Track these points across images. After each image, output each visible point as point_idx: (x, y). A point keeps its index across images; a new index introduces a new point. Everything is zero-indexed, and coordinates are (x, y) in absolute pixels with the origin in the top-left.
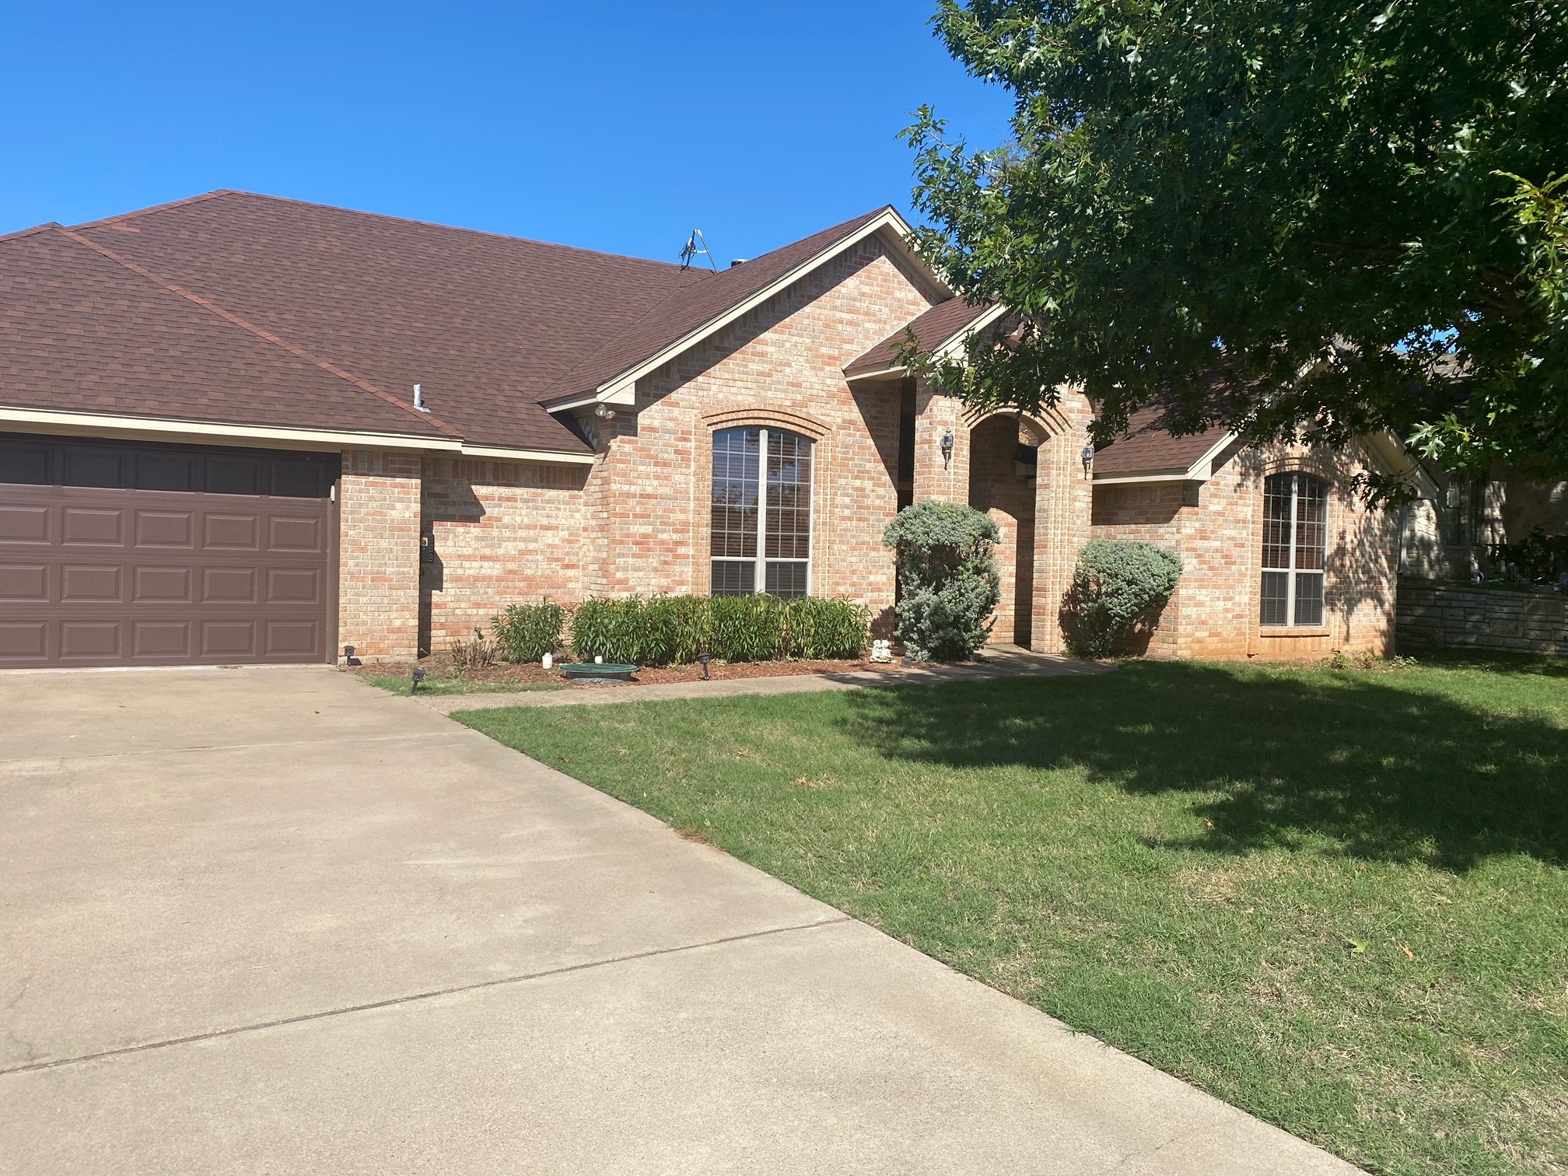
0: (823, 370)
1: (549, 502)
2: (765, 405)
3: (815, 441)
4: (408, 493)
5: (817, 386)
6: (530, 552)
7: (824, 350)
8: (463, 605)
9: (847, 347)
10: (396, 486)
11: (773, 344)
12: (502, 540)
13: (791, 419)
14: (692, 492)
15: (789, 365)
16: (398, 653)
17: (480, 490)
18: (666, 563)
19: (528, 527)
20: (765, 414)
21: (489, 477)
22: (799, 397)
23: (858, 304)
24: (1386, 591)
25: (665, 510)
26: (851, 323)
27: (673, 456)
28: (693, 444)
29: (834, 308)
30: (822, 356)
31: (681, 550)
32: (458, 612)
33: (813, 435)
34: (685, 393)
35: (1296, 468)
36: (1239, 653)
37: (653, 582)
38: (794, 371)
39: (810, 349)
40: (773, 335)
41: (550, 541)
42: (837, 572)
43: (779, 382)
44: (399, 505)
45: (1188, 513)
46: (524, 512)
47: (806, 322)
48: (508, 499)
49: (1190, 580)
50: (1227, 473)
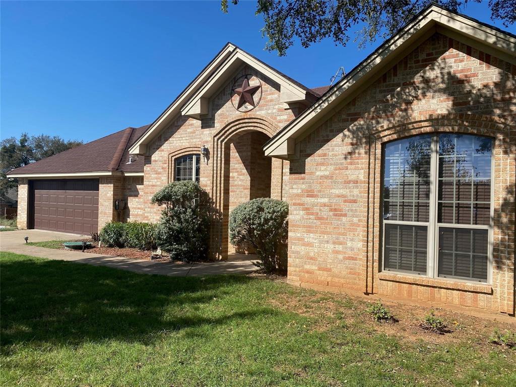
4: (111, 189)
10: (109, 186)
17: (138, 187)
21: (140, 182)
27: (162, 170)
44: (109, 192)
49: (298, 226)
50: (336, 146)
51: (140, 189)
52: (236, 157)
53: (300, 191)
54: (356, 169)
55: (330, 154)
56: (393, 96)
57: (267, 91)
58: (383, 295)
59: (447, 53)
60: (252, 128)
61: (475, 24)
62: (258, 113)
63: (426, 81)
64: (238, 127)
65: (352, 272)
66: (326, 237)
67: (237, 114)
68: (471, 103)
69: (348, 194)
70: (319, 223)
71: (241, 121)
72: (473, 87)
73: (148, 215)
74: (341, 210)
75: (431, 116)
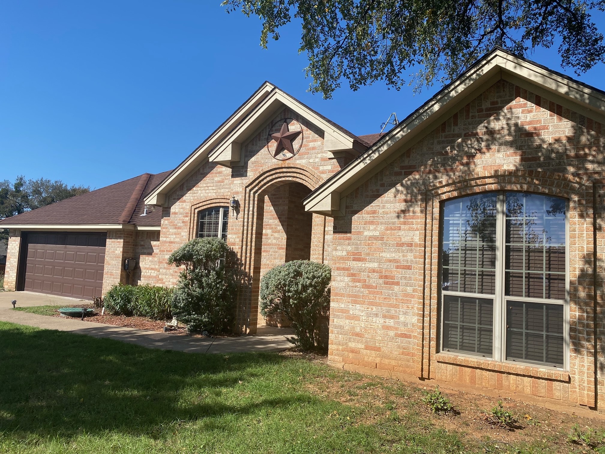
2: (217, 196)
4: (120, 245)
10: (118, 242)
17: (152, 243)
20: (218, 201)
27: (182, 224)
34: (188, 196)
44: (118, 249)
49: (342, 295)
50: (387, 202)
51: (155, 246)
52: (271, 211)
53: (344, 253)
54: (410, 229)
55: (381, 211)
56: (453, 148)
57: (308, 137)
58: (441, 380)
59: (514, 103)
60: (290, 179)
61: (544, 72)
62: (298, 162)
63: (491, 132)
64: (274, 177)
65: (406, 352)
66: (374, 309)
67: (273, 163)
68: (542, 159)
69: (401, 258)
70: (367, 292)
71: (278, 171)
72: (543, 141)
73: (164, 277)
74: (393, 278)
75: (496, 171)
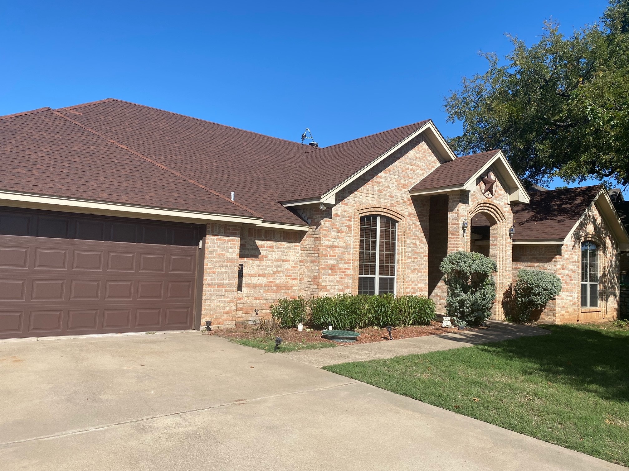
0: (401, 190)
1: (286, 248)
2: (381, 205)
3: (398, 222)
4: (234, 244)
5: (400, 198)
6: (278, 272)
7: (402, 182)
8: (250, 298)
9: (410, 180)
10: (229, 241)
11: (384, 178)
12: (267, 266)
13: (390, 212)
14: (352, 245)
15: (389, 187)
16: (227, 323)
17: (259, 243)
18: (342, 278)
19: (278, 260)
20: (380, 210)
21: (263, 237)
22: (393, 202)
23: (414, 162)
24: (617, 291)
25: (342, 253)
26: (412, 170)
27: (345, 228)
28: (352, 223)
29: (406, 163)
30: (401, 184)
31: (348, 272)
32: (248, 302)
33: (398, 219)
34: (350, 199)
35: (590, 239)
36: (574, 320)
37: (337, 287)
38: (391, 190)
39: (397, 181)
40: (383, 174)
41: (286, 267)
42: (406, 282)
43: (385, 195)
44: (230, 250)
45: (559, 258)
46: (276, 253)
47: (396, 168)
48: (270, 247)
64: (481, 208)
65: (575, 311)
67: (483, 198)
71: (485, 205)
